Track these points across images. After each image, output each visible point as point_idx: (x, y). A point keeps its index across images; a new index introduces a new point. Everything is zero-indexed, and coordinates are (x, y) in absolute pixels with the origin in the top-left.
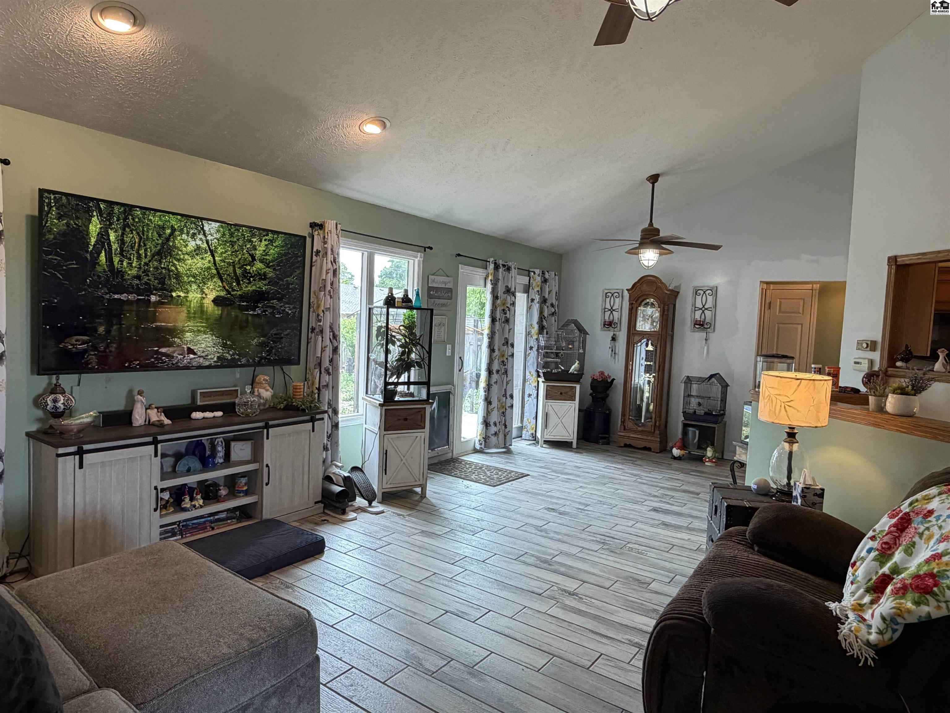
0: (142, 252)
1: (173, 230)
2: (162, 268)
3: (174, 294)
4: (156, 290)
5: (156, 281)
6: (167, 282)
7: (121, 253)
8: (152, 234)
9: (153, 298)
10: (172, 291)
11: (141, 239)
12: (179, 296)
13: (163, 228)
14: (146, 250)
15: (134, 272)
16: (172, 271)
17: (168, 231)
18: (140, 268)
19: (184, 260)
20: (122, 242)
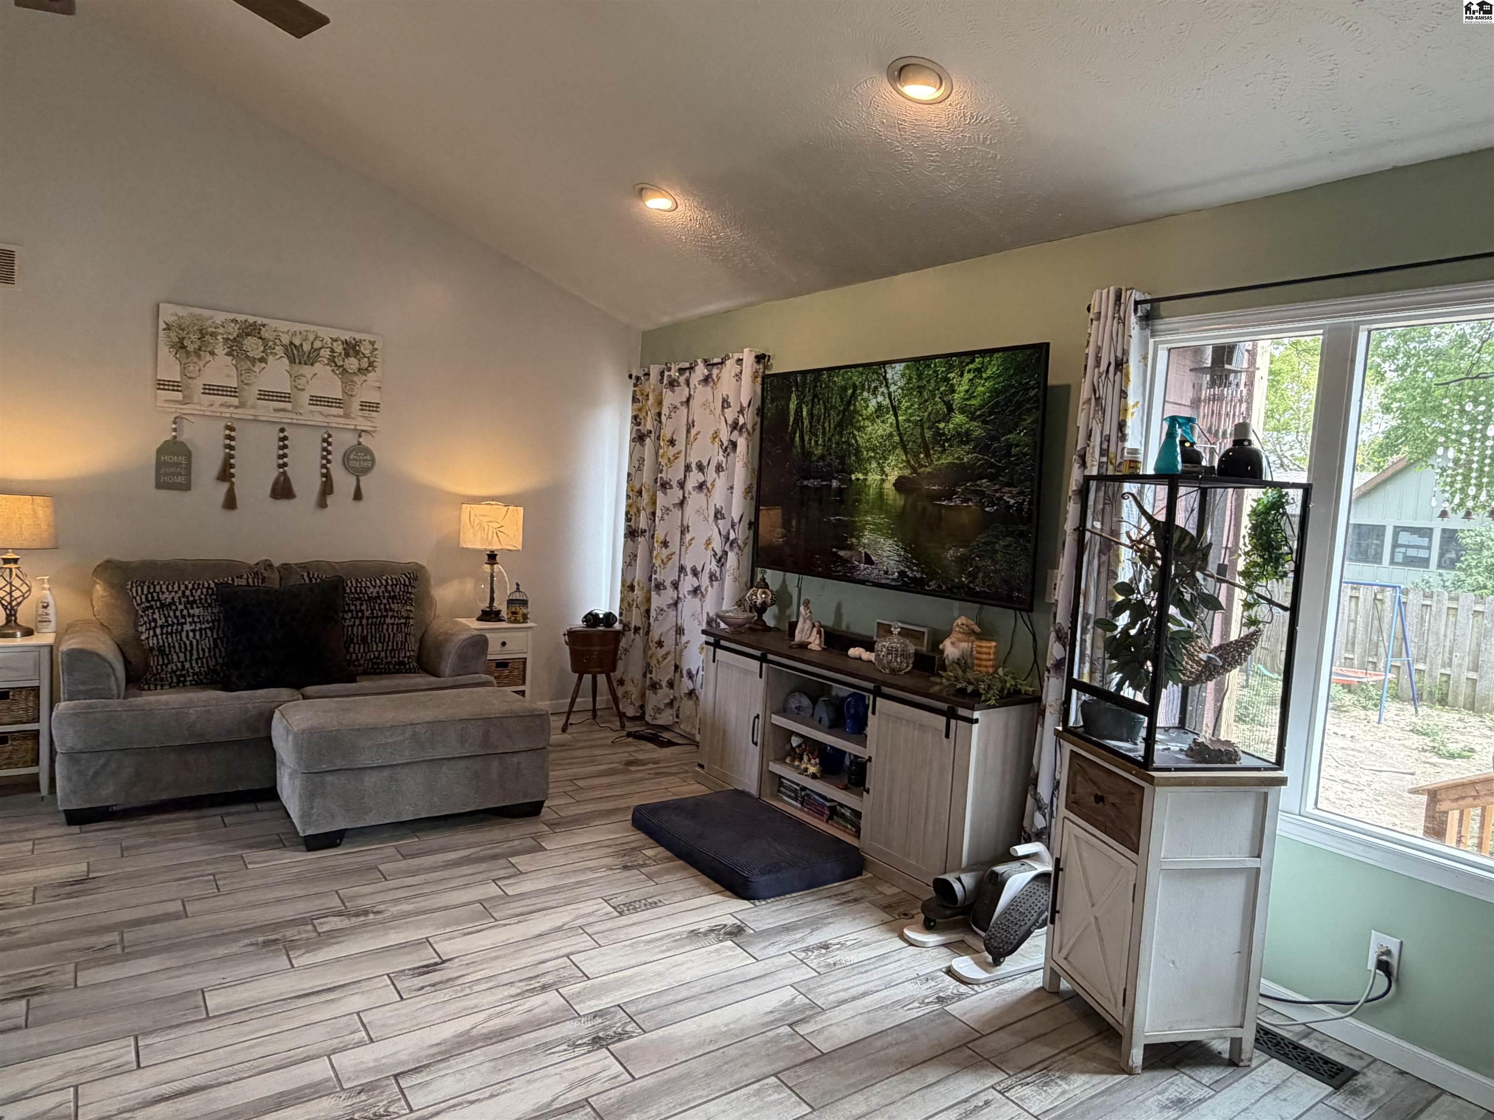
0: (826, 425)
1: (855, 388)
2: (843, 443)
3: (853, 477)
4: (838, 472)
5: (838, 461)
6: (848, 461)
7: (810, 431)
8: (835, 400)
9: (835, 483)
10: (852, 472)
11: (825, 408)
12: (858, 479)
13: (844, 389)
14: (829, 422)
15: (819, 451)
16: (852, 445)
17: (850, 392)
18: (824, 446)
19: (864, 427)
20: (811, 415)
